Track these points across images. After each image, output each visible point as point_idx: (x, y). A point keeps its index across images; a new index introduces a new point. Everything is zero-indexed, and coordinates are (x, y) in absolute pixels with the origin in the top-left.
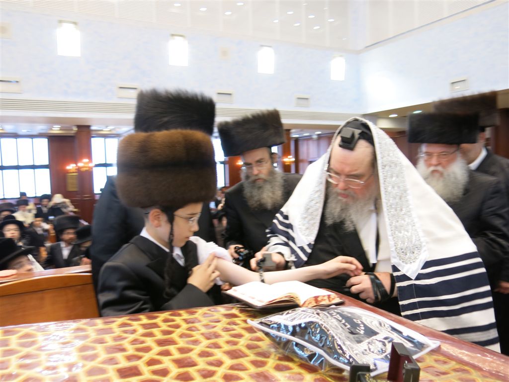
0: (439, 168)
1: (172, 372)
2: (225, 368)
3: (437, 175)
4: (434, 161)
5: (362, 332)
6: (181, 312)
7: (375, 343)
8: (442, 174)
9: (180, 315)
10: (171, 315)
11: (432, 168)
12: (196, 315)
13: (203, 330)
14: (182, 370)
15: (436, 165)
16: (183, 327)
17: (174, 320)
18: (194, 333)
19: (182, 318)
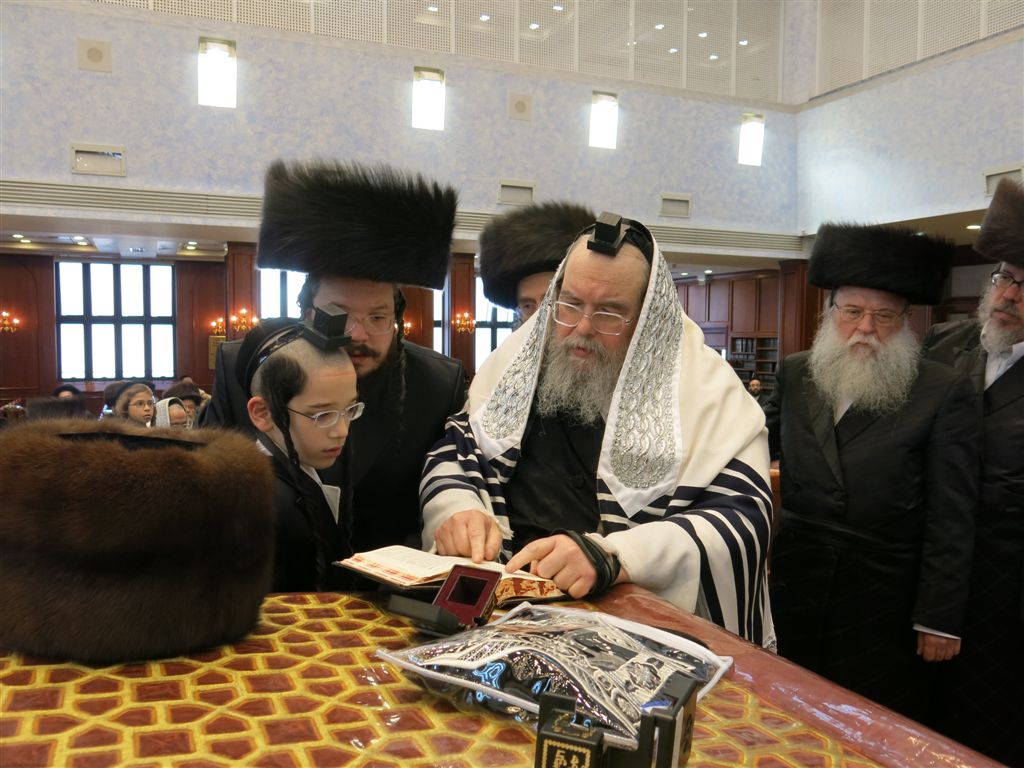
0: (873, 340)
1: (238, 696)
2: (339, 699)
3: (864, 352)
4: (865, 323)
6: (309, 597)
7: (638, 668)
8: (874, 353)
9: (304, 601)
10: (285, 601)
11: (855, 338)
12: (334, 605)
13: (335, 631)
14: (257, 696)
15: (865, 334)
16: (299, 624)
17: (287, 610)
18: (314, 635)
19: (306, 607)
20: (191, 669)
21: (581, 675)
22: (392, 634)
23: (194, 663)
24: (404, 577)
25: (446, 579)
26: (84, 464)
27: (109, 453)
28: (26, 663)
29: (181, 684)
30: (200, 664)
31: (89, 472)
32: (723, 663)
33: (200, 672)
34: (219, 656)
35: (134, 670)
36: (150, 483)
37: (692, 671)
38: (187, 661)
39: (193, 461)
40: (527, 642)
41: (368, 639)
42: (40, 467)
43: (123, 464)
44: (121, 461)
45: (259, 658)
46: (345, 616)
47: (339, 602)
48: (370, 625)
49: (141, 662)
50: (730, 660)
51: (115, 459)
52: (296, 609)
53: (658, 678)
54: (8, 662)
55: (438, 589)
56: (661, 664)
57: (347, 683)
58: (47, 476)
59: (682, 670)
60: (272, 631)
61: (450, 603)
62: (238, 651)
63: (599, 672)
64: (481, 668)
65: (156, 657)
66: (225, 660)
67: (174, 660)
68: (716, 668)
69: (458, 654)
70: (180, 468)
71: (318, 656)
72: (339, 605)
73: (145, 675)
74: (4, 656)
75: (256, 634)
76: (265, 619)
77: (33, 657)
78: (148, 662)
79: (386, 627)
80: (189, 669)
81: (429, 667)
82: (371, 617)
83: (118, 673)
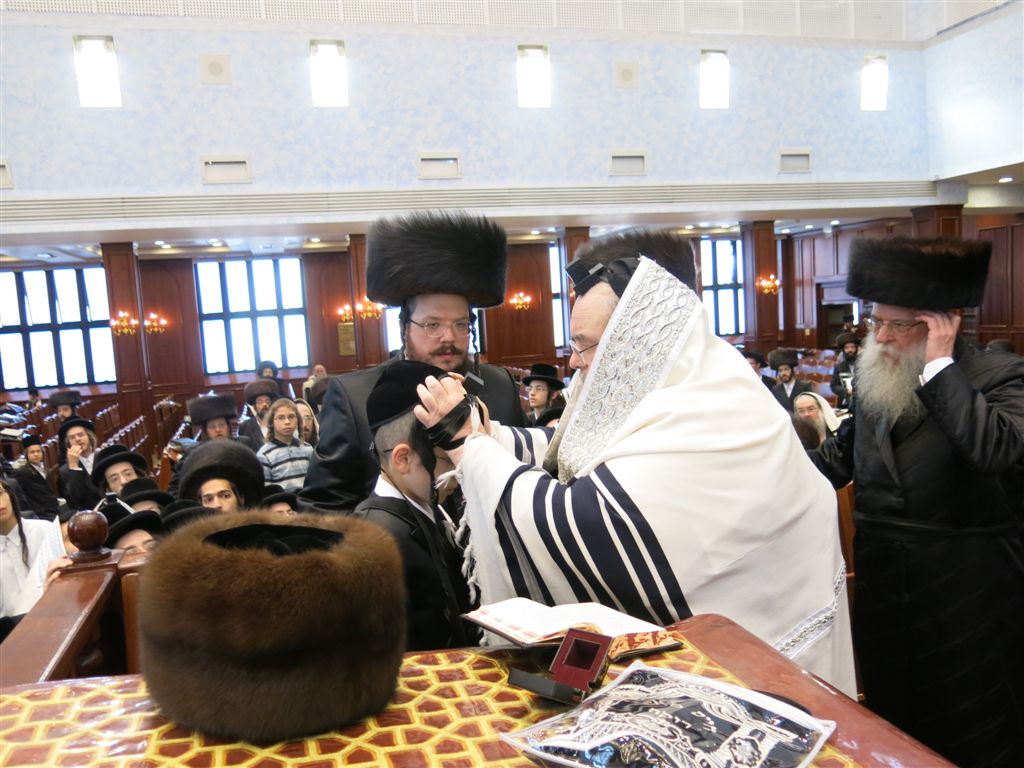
5: (714, 729)
6: (441, 656)
7: (740, 744)
9: (435, 662)
10: (421, 662)
12: (462, 665)
13: (463, 697)
16: (432, 689)
17: (420, 673)
18: (445, 702)
19: (437, 668)
20: (340, 746)
21: (683, 761)
22: (515, 698)
23: (344, 738)
24: (525, 633)
25: (564, 635)
26: (242, 574)
27: (260, 562)
28: (207, 744)
29: (334, 763)
30: (349, 739)
31: (245, 583)
32: (824, 728)
33: (348, 749)
34: (364, 730)
35: (294, 748)
36: (296, 589)
37: (796, 740)
38: (338, 737)
39: (331, 563)
40: (634, 726)
41: (494, 705)
42: (205, 578)
43: (273, 572)
44: (271, 570)
45: (398, 731)
46: (473, 677)
47: (466, 661)
48: (496, 688)
49: (299, 740)
50: (832, 725)
51: (267, 568)
52: (429, 669)
53: (759, 752)
54: (192, 742)
55: (558, 646)
56: (763, 736)
57: (475, 759)
58: (211, 586)
59: (784, 740)
60: (410, 698)
61: (567, 667)
62: (382, 724)
63: (701, 755)
64: (594, 751)
65: (312, 734)
66: (369, 735)
67: (327, 736)
68: (818, 735)
69: (572, 736)
70: (320, 571)
71: (449, 727)
72: (468, 664)
73: (303, 754)
74: (188, 735)
75: (395, 703)
76: (402, 685)
77: (212, 738)
78: (305, 739)
79: (509, 690)
80: (338, 746)
81: (547, 749)
82: (495, 678)
83: (282, 752)
